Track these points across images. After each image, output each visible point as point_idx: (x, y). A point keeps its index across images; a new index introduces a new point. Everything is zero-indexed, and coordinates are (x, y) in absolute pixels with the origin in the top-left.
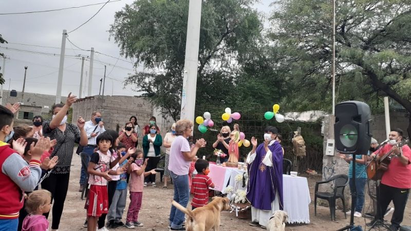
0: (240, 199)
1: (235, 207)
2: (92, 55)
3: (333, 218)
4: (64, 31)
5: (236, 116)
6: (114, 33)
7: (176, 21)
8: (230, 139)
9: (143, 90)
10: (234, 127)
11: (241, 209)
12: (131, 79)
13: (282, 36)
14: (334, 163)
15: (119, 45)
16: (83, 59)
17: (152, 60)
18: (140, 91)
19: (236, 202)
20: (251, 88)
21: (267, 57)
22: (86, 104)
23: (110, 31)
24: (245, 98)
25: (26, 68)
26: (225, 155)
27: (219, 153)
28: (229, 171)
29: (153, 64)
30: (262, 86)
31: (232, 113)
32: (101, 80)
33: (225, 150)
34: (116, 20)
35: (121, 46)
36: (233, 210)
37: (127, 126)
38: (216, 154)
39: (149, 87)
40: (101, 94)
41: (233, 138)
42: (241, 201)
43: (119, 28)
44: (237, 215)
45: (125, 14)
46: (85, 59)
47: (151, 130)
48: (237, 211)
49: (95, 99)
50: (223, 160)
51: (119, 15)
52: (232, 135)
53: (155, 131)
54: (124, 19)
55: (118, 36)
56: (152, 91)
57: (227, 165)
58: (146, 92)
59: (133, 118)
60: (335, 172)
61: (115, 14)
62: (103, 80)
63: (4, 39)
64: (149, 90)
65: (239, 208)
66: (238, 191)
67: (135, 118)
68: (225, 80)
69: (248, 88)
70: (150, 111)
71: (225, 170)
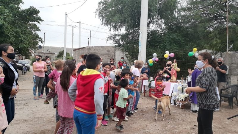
0: (182, 99)
1: (179, 103)
2: (80, 25)
3: (232, 108)
4: (66, 13)
5: (172, 55)
6: (98, 13)
7: (135, 5)
8: (171, 68)
9: (116, 43)
10: (174, 61)
11: (182, 104)
12: (109, 38)
13: (189, 9)
14: (228, 78)
15: (101, 20)
16: (73, 27)
17: (117, 27)
18: (114, 44)
19: (179, 100)
20: (174, 39)
21: (180, 21)
22: (81, 51)
23: (95, 12)
24: (170, 45)
25: (45, 33)
26: (169, 76)
27: (166, 75)
28: (173, 84)
29: (117, 29)
30: (179, 38)
31: (169, 53)
32: (89, 39)
33: (169, 74)
34: (99, 6)
35: (102, 20)
36: (178, 104)
37: (111, 62)
38: (164, 76)
39: (119, 41)
40: (89, 46)
41: (173, 67)
42: (182, 100)
43: (100, 10)
44: (181, 107)
45: (103, 3)
46: (74, 27)
47: (123, 64)
48: (180, 105)
49: (86, 48)
50: (168, 79)
51: (100, 3)
52: (173, 66)
53: (126, 64)
54: (102, 6)
55: (100, 15)
56: (120, 43)
57: (171, 82)
58: (117, 44)
59: (112, 59)
60: (229, 83)
61: (98, 3)
62: (90, 38)
63: (42, 19)
64: (118, 43)
65: (181, 103)
66: (180, 95)
67: (113, 58)
68: (159, 35)
69: (173, 39)
70: (114, 53)
71: (170, 84)
